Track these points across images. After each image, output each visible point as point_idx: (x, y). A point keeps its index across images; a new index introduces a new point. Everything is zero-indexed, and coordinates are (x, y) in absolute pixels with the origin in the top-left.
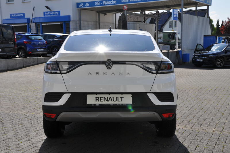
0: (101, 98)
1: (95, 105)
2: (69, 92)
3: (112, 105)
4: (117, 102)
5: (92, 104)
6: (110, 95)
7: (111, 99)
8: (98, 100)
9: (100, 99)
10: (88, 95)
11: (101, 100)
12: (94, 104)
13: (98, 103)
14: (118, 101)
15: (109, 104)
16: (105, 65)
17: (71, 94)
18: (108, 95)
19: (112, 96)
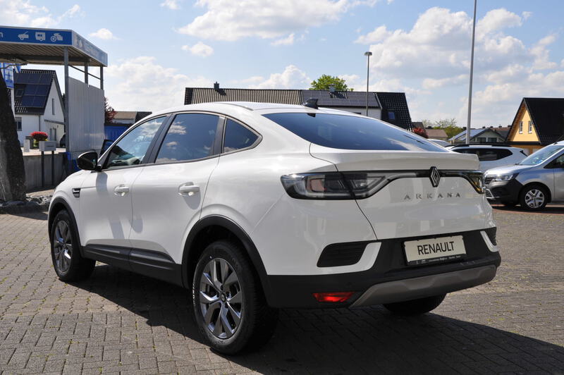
0: (426, 247)
1: (420, 261)
2: (379, 239)
3: (443, 259)
4: (447, 253)
5: (415, 261)
6: (437, 239)
7: (438, 248)
8: (421, 251)
9: (425, 249)
10: (406, 243)
11: (427, 251)
12: (418, 261)
13: (423, 257)
14: (449, 250)
15: (439, 258)
16: (428, 178)
17: (380, 243)
18: (433, 239)
19: (439, 240)
